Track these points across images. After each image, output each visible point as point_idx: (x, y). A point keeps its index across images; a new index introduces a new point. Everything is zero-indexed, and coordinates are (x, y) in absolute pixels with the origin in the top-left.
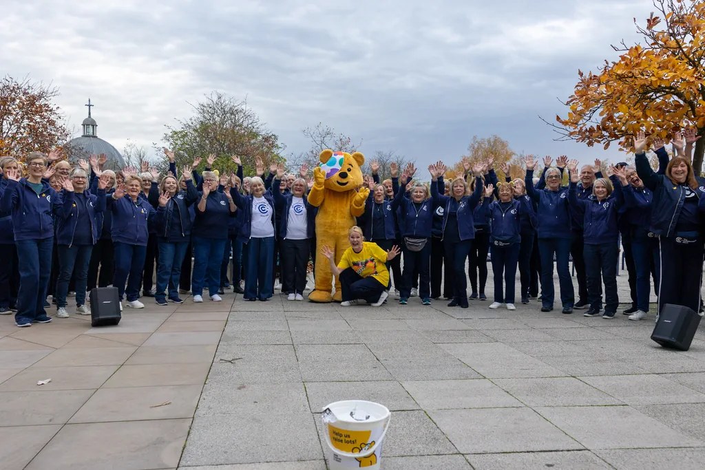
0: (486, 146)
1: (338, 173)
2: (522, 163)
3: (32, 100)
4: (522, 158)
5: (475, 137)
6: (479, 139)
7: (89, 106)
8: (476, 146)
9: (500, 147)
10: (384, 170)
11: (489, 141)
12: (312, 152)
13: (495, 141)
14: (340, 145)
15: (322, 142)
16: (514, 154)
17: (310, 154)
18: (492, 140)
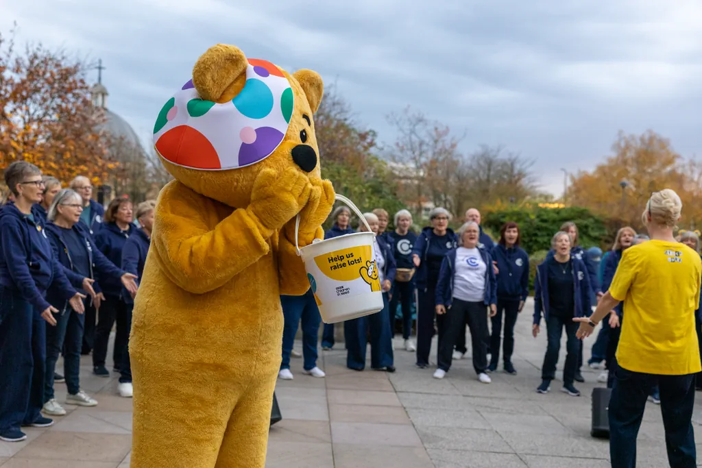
0: (638, 144)
3: (66, 74)
4: (692, 164)
5: (620, 132)
6: (626, 134)
7: (100, 68)
8: (623, 144)
10: (489, 170)
11: (642, 139)
12: (397, 144)
13: (652, 139)
14: (436, 138)
15: (413, 132)
16: (678, 156)
17: (395, 147)
18: (647, 137)
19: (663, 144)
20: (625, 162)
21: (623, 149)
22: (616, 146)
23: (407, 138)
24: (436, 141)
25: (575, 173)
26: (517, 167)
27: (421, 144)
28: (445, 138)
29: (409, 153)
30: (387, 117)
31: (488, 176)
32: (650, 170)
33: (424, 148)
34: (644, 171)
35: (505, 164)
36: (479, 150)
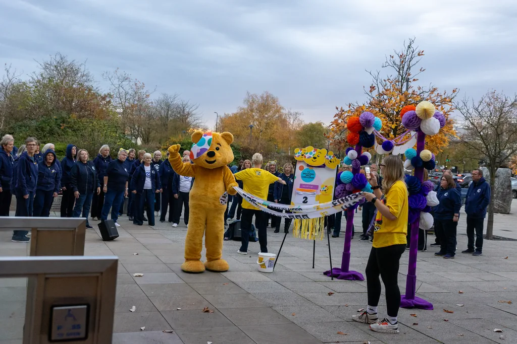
1: (206, 152)
2: (290, 118)
9: (270, 103)
11: (262, 97)
13: (267, 97)
16: (283, 108)
18: (265, 96)
19: (274, 101)
20: (252, 110)
21: (251, 102)
22: (247, 101)
23: (117, 90)
24: (136, 93)
25: (222, 115)
26: (187, 110)
27: (126, 94)
28: (142, 91)
29: (118, 100)
30: (103, 75)
31: (167, 114)
32: (267, 116)
33: (128, 97)
34: (264, 117)
35: (178, 107)
36: (162, 97)
